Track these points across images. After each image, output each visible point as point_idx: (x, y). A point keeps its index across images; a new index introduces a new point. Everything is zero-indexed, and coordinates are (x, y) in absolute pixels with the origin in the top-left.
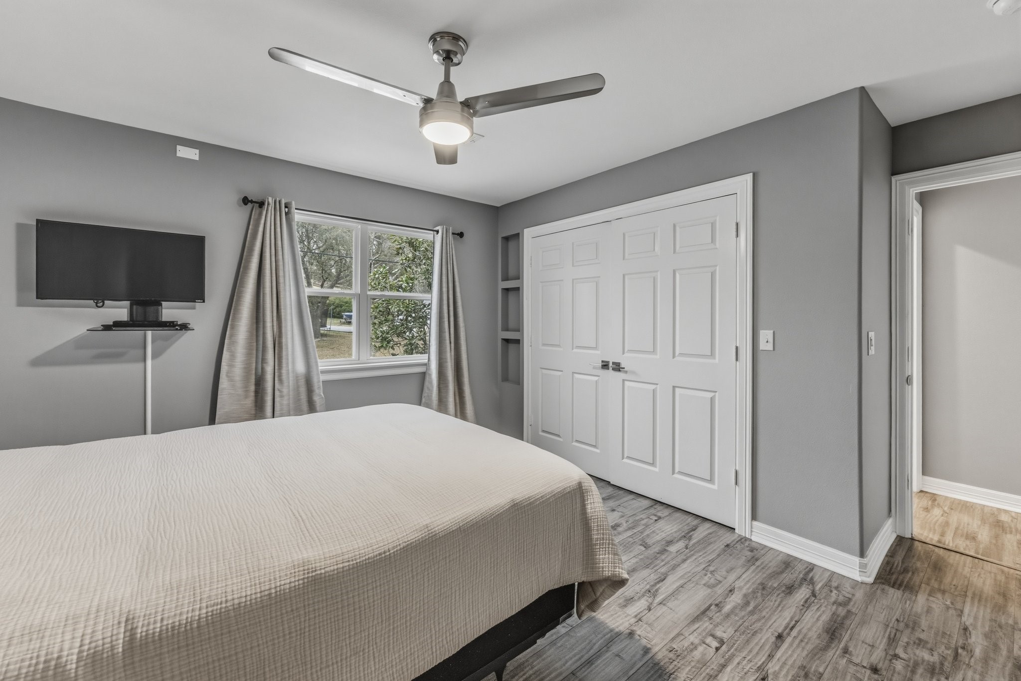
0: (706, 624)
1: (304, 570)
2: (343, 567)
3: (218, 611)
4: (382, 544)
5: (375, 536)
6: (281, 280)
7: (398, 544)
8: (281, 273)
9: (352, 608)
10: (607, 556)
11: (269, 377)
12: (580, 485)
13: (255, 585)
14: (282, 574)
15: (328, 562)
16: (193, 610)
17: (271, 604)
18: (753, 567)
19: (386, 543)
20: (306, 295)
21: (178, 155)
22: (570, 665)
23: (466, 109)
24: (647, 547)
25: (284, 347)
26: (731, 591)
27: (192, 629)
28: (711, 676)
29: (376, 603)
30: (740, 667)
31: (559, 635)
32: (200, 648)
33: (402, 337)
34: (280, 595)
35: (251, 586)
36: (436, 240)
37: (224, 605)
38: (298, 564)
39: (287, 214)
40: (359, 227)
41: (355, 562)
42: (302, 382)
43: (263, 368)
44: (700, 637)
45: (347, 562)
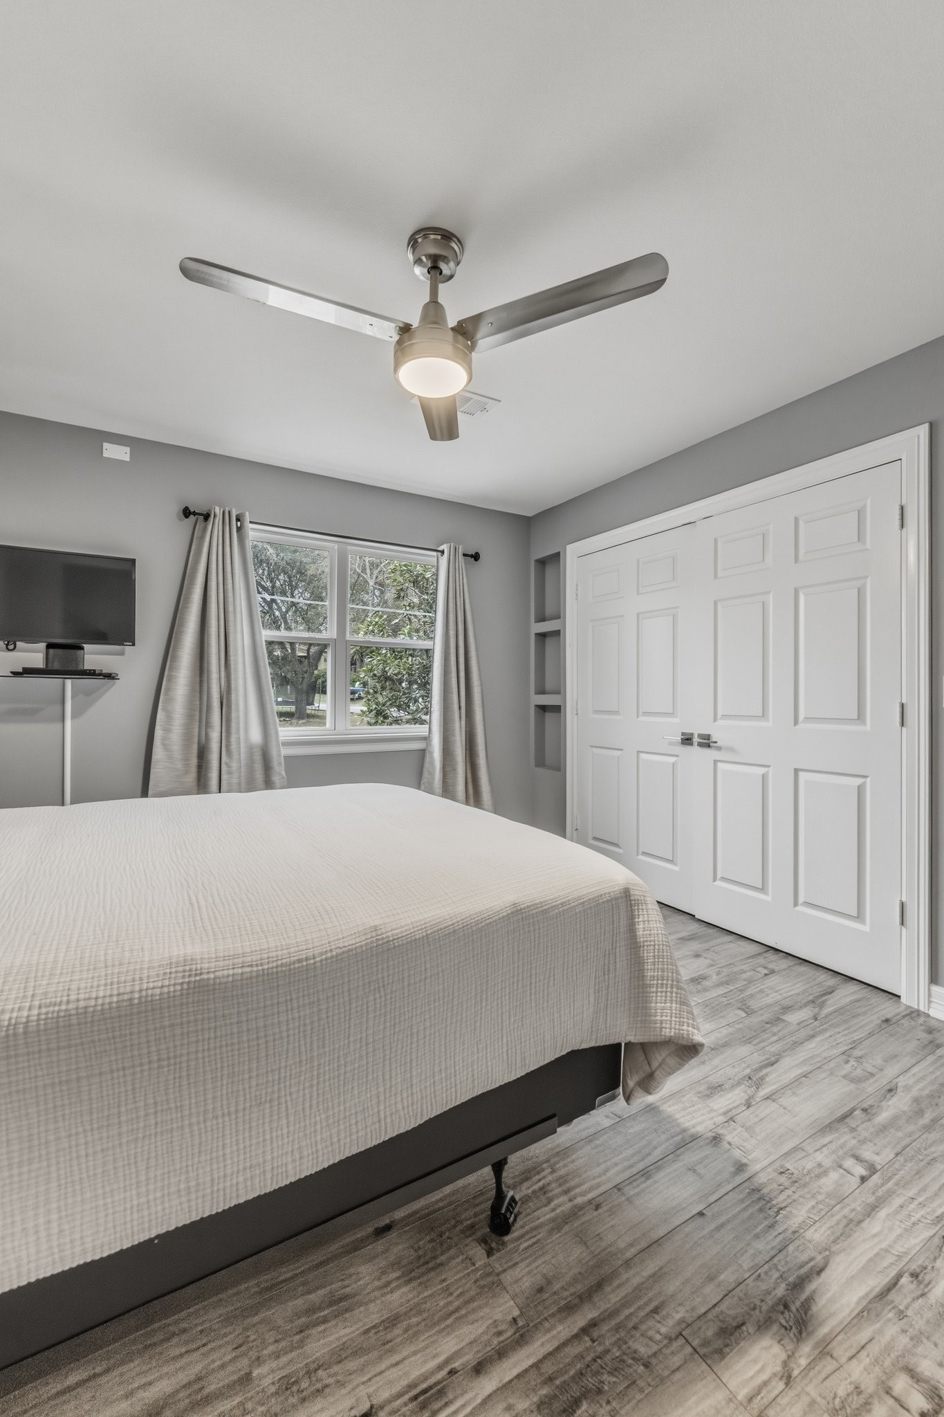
0: (844, 1138)
1: (184, 971)
2: (242, 974)
3: (55, 1014)
4: (304, 947)
5: (296, 935)
6: (231, 617)
7: (329, 948)
8: (231, 608)
9: (255, 1036)
10: (668, 1005)
11: (214, 746)
12: (626, 893)
13: (112, 984)
14: (152, 973)
15: (221, 964)
16: (20, 1009)
17: (132, 1014)
18: (931, 1058)
19: (311, 946)
20: (264, 639)
21: (105, 455)
22: (615, 1176)
23: (460, 338)
24: (749, 1012)
25: (233, 707)
26: (890, 1090)
27: (15, 1035)
28: (851, 1220)
29: (291, 1032)
30: (905, 1212)
31: (599, 1129)
32: (26, 1064)
33: (405, 710)
34: (146, 1002)
35: (106, 985)
36: (440, 564)
37: (63, 1007)
38: (177, 963)
39: (239, 529)
40: (336, 548)
41: (260, 968)
42: (258, 758)
43: (207, 734)
44: (834, 1157)
45: (249, 966)
